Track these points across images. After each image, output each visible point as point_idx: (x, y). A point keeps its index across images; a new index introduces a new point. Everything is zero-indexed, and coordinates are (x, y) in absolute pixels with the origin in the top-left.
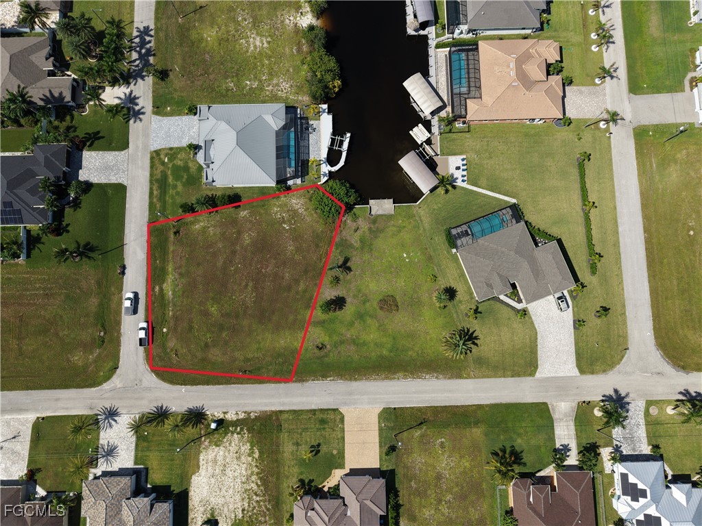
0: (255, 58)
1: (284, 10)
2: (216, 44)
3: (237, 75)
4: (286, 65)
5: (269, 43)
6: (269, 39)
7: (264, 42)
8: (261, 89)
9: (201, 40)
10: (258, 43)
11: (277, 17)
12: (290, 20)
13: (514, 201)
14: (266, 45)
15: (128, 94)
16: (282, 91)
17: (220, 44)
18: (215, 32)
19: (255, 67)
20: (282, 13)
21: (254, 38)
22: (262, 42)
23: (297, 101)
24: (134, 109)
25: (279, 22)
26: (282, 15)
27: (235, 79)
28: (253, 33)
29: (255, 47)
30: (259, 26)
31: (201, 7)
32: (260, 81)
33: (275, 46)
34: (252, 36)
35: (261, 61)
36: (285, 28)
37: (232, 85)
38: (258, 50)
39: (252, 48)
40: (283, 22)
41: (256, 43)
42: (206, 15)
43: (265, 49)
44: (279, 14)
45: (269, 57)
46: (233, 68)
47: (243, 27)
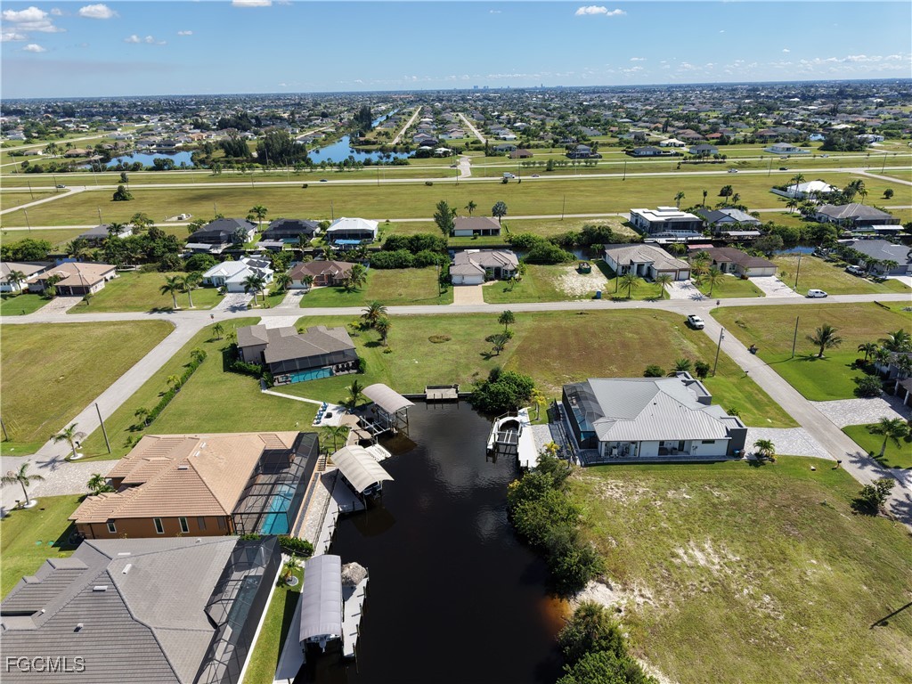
0: (689, 529)
1: (666, 616)
2: (790, 551)
3: (714, 505)
4: (621, 521)
5: (674, 555)
6: (677, 561)
7: (685, 558)
8: (656, 489)
9: (831, 559)
10: (698, 555)
11: (678, 603)
12: (642, 596)
13: (266, 391)
14: (681, 552)
15: (907, 483)
16: (616, 486)
17: (783, 553)
18: (809, 573)
19: (686, 517)
20: (667, 611)
21: (713, 564)
22: (691, 557)
23: (585, 474)
24: (874, 465)
25: (668, 593)
26: (666, 606)
27: (716, 501)
28: (720, 571)
29: (702, 550)
30: (712, 584)
31: (884, 623)
32: (664, 498)
33: (658, 549)
34: (718, 567)
35: (678, 527)
36: (648, 581)
37: (716, 494)
38: (692, 543)
39: (706, 546)
40: (659, 592)
41: (701, 555)
42: (857, 606)
43: (677, 544)
44: (674, 609)
45: (662, 531)
46: (728, 515)
47: (749, 583)
